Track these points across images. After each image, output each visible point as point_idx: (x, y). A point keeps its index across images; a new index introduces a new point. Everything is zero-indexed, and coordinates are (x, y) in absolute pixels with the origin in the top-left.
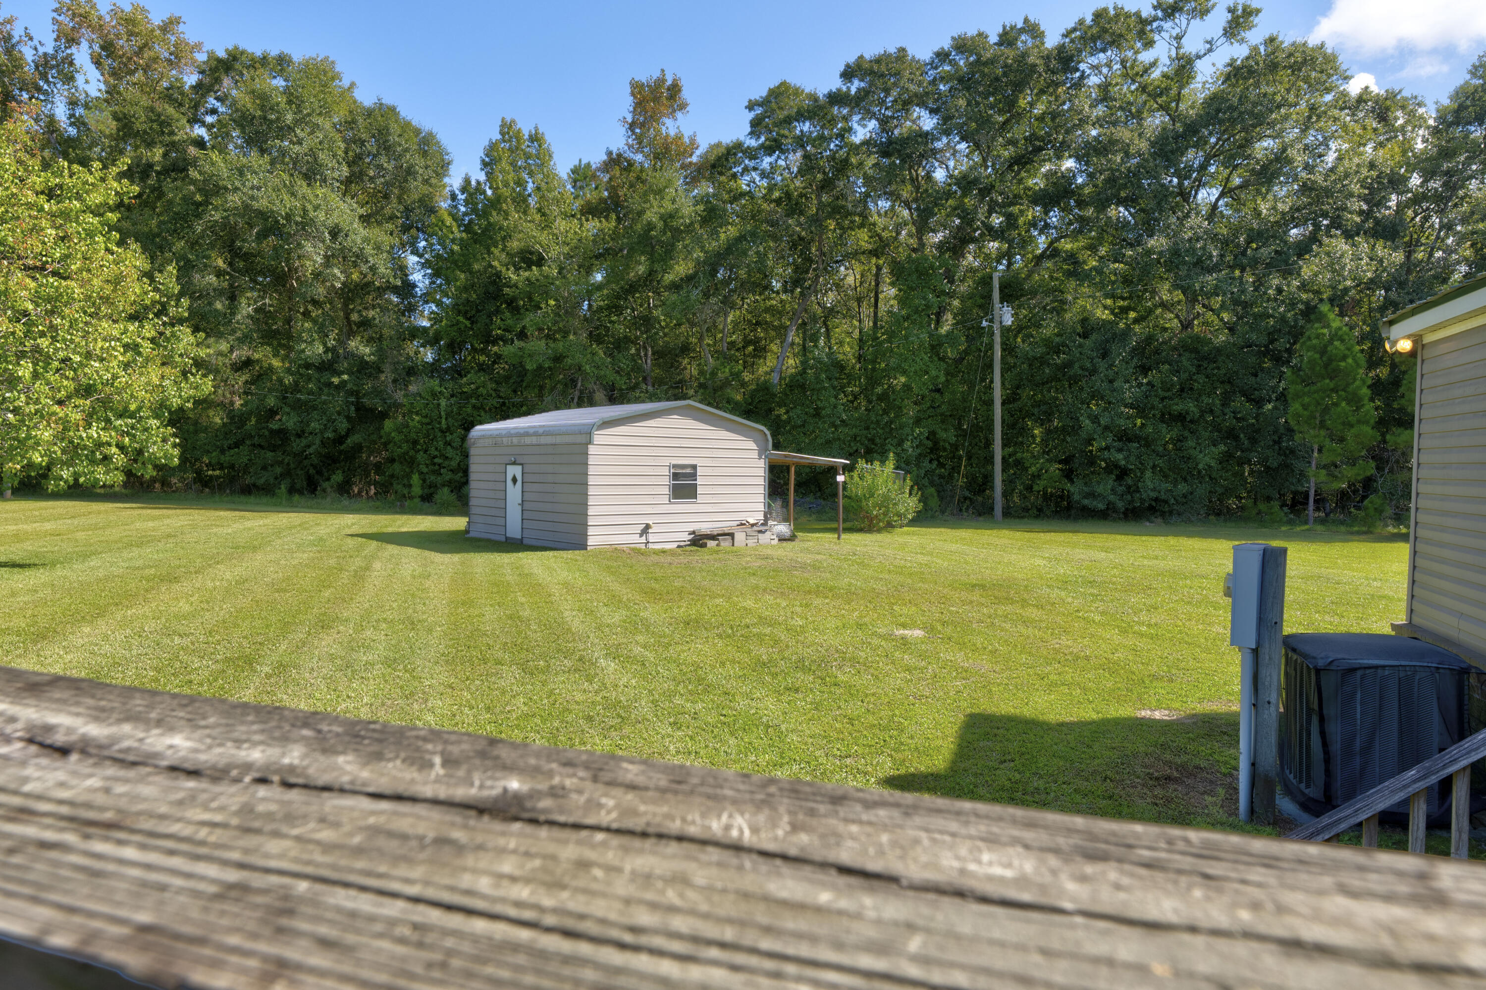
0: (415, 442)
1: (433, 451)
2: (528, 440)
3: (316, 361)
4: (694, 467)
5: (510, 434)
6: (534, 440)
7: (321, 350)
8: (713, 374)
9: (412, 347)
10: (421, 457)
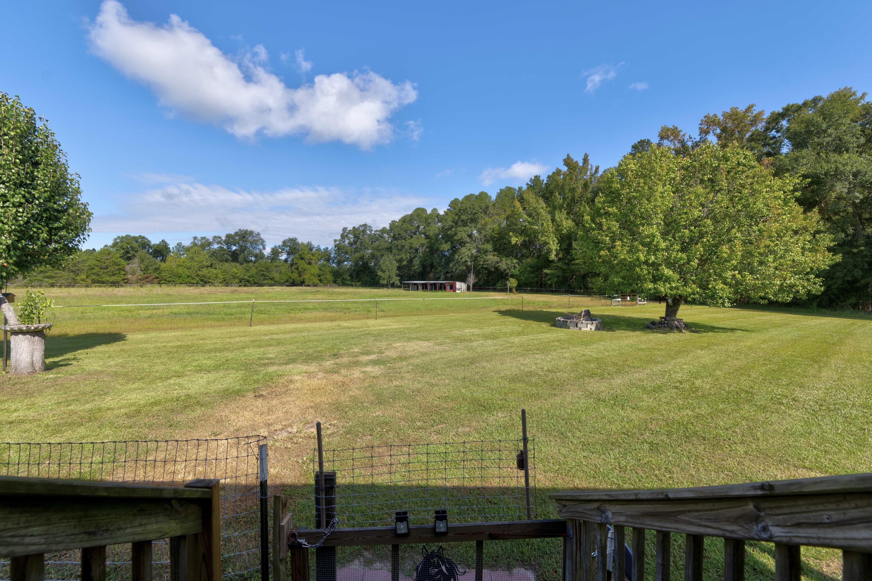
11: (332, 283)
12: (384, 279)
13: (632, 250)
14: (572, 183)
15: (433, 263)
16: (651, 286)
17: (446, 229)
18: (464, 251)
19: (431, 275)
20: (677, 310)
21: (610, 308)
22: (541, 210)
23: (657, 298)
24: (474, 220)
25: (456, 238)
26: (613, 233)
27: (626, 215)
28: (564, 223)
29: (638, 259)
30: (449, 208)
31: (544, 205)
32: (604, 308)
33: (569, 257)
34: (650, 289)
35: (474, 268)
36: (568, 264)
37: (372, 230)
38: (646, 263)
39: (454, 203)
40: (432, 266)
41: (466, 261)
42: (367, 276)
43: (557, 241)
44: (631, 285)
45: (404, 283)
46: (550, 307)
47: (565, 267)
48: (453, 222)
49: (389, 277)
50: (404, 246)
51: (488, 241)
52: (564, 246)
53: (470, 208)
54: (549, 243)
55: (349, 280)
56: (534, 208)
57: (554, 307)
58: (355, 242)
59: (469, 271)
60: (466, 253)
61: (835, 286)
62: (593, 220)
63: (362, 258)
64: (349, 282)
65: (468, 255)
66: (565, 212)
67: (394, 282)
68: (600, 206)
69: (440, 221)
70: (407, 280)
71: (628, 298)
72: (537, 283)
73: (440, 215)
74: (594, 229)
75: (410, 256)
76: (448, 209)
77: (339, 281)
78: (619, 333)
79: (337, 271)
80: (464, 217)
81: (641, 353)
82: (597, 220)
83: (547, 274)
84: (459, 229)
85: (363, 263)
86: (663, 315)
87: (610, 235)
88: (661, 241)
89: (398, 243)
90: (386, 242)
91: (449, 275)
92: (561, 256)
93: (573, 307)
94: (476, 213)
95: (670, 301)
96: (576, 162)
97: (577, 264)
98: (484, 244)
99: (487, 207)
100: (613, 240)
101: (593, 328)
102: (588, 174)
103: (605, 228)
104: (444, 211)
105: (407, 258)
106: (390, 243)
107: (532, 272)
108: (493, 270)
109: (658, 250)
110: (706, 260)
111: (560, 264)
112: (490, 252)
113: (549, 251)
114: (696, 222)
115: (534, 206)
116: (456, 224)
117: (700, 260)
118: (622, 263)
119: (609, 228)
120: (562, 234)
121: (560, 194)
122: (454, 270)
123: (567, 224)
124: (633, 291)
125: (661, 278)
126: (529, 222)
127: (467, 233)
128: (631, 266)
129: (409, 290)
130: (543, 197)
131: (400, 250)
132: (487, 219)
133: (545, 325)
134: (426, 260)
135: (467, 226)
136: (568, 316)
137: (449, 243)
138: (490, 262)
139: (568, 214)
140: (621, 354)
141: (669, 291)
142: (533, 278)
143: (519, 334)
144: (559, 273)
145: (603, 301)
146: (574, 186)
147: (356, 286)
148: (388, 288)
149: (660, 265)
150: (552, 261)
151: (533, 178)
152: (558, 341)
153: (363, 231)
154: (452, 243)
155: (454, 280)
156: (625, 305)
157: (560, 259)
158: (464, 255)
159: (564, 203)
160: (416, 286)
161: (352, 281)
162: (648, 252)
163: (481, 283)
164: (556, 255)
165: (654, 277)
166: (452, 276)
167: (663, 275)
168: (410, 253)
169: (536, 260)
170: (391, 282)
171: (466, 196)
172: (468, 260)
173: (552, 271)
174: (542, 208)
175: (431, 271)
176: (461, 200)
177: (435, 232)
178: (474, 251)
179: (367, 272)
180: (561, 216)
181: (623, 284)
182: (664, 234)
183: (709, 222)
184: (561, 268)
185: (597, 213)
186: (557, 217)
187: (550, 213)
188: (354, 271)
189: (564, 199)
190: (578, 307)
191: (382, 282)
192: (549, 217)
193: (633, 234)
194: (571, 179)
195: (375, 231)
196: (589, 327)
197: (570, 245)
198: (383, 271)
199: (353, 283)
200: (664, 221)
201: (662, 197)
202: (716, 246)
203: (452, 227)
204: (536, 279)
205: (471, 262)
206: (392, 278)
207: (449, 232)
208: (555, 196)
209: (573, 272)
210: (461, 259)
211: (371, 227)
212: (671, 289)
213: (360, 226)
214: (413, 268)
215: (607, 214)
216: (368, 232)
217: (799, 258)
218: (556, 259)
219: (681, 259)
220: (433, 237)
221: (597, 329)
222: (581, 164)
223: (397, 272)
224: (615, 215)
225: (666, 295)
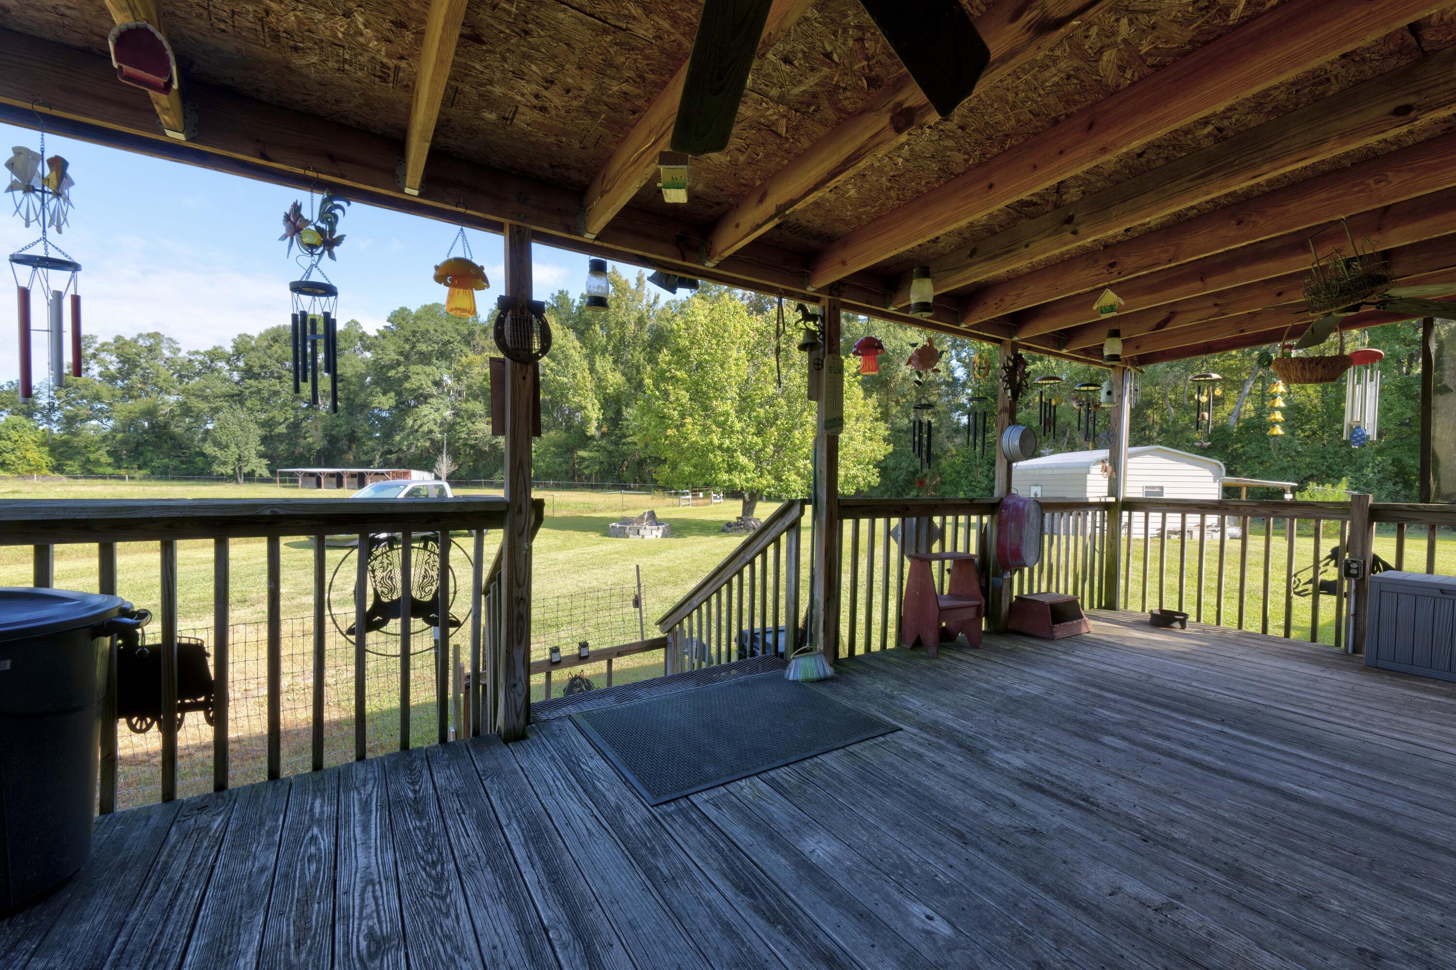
0: (959, 473)
1: (971, 478)
2: (1045, 472)
3: (905, 428)
4: (1162, 488)
5: (1033, 468)
6: (1050, 472)
7: (907, 421)
8: (1175, 422)
9: (955, 416)
10: (963, 481)
11: (45, 471)
12: (225, 463)
13: (705, 431)
14: (621, 314)
15: (354, 432)
16: (725, 477)
17: (384, 366)
18: (426, 413)
19: (350, 457)
20: (754, 507)
21: (676, 508)
22: (572, 351)
23: (733, 493)
24: (444, 355)
25: (407, 385)
26: (682, 406)
27: (697, 384)
28: (609, 376)
29: (711, 443)
30: (389, 324)
31: (577, 344)
32: (670, 509)
33: (617, 432)
34: (724, 481)
35: (448, 444)
36: (616, 443)
37: (179, 350)
38: (720, 447)
39: (400, 317)
40: (352, 438)
41: (431, 432)
42: (169, 456)
43: (598, 405)
44: (704, 475)
45: (282, 474)
46: (595, 511)
47: (611, 448)
48: (401, 353)
49: (239, 459)
50: (276, 393)
51: (476, 397)
52: (610, 414)
53: (436, 331)
54: (586, 408)
55: (109, 465)
56: (561, 347)
57: (601, 511)
58: (124, 374)
59: (439, 451)
60: (431, 417)
61: (901, 478)
62: (657, 386)
63: (150, 413)
64: (109, 470)
65: (435, 420)
66: (611, 359)
67: (253, 471)
68: (665, 366)
69: (368, 349)
70: (287, 467)
71: (701, 495)
72: (567, 473)
73: (369, 337)
74: (657, 399)
75: (296, 416)
76: (386, 327)
77: (73, 465)
78: (690, 539)
79: (66, 443)
80: (422, 347)
81: (714, 558)
82: (662, 386)
83: (583, 459)
84: (413, 368)
85: (152, 426)
86: (740, 515)
87: (679, 408)
88: (736, 421)
89: (260, 386)
90: (225, 380)
91: (393, 457)
92: (604, 429)
93: (628, 509)
94: (449, 342)
95: (746, 496)
96: (627, 281)
97: (629, 443)
98: (467, 401)
99: (471, 333)
100: (683, 416)
101: (659, 533)
102: (644, 302)
103: (672, 398)
104: (378, 331)
105: (286, 419)
106: (237, 383)
107: (556, 455)
108: (487, 449)
109: (732, 432)
110: (781, 447)
111: (603, 443)
112: (481, 416)
113: (586, 421)
114: (770, 401)
115: (561, 342)
116: (407, 357)
117: (775, 445)
118: (693, 445)
119: (677, 399)
120: (606, 394)
121: (602, 328)
122: (405, 448)
123: (615, 379)
124: (707, 485)
125: (736, 468)
126: (551, 370)
127: (431, 378)
128: (703, 452)
129: (297, 487)
130: (574, 328)
131: (266, 401)
132: (471, 356)
133: (593, 536)
134: (337, 426)
135: (429, 364)
136: (626, 521)
137: (392, 394)
138: (480, 435)
139: (615, 362)
140: (694, 561)
141: (745, 484)
142: (560, 465)
143: (559, 548)
144: (602, 457)
145: (669, 500)
146: (625, 319)
147: (132, 478)
148: (237, 482)
149: (735, 451)
150: (592, 438)
151: (556, 294)
152: (617, 553)
153: (150, 349)
154: (399, 394)
155: (404, 467)
156: (697, 505)
157: (603, 435)
158: (425, 420)
159: (608, 342)
160: (314, 479)
161: (119, 468)
162: (723, 434)
163: (464, 473)
164: (599, 428)
165: (729, 465)
166: (399, 460)
167: (738, 463)
168: (293, 409)
169: (564, 435)
170: (246, 470)
171: (426, 306)
172: (436, 429)
173: (592, 454)
174: (574, 348)
175: (350, 448)
176: (414, 310)
177: (359, 369)
178: (448, 413)
179: (165, 446)
180: (603, 364)
181: (695, 475)
182: (740, 411)
183: (782, 401)
184: (604, 448)
185: (661, 377)
186: (598, 365)
187: (587, 356)
188: (124, 442)
189: (609, 337)
190: (635, 508)
191: (217, 469)
192: (585, 364)
193: (705, 409)
194: (618, 307)
195: (190, 353)
196: (653, 534)
197: (619, 413)
198: (224, 447)
199: (123, 472)
200: (740, 396)
201: (737, 365)
202: (790, 430)
203: (399, 364)
204: (564, 467)
205: (440, 433)
206: (248, 461)
207: (392, 373)
208: (594, 331)
209: (624, 456)
210: (421, 426)
211: (175, 342)
212: (747, 480)
213: (140, 336)
214: (303, 442)
215: (674, 380)
216: (167, 353)
217: (861, 447)
218: (597, 434)
219: (756, 444)
220: (354, 379)
221: (665, 535)
222: (633, 286)
223: (262, 448)
224: (683, 381)
225: (742, 488)
